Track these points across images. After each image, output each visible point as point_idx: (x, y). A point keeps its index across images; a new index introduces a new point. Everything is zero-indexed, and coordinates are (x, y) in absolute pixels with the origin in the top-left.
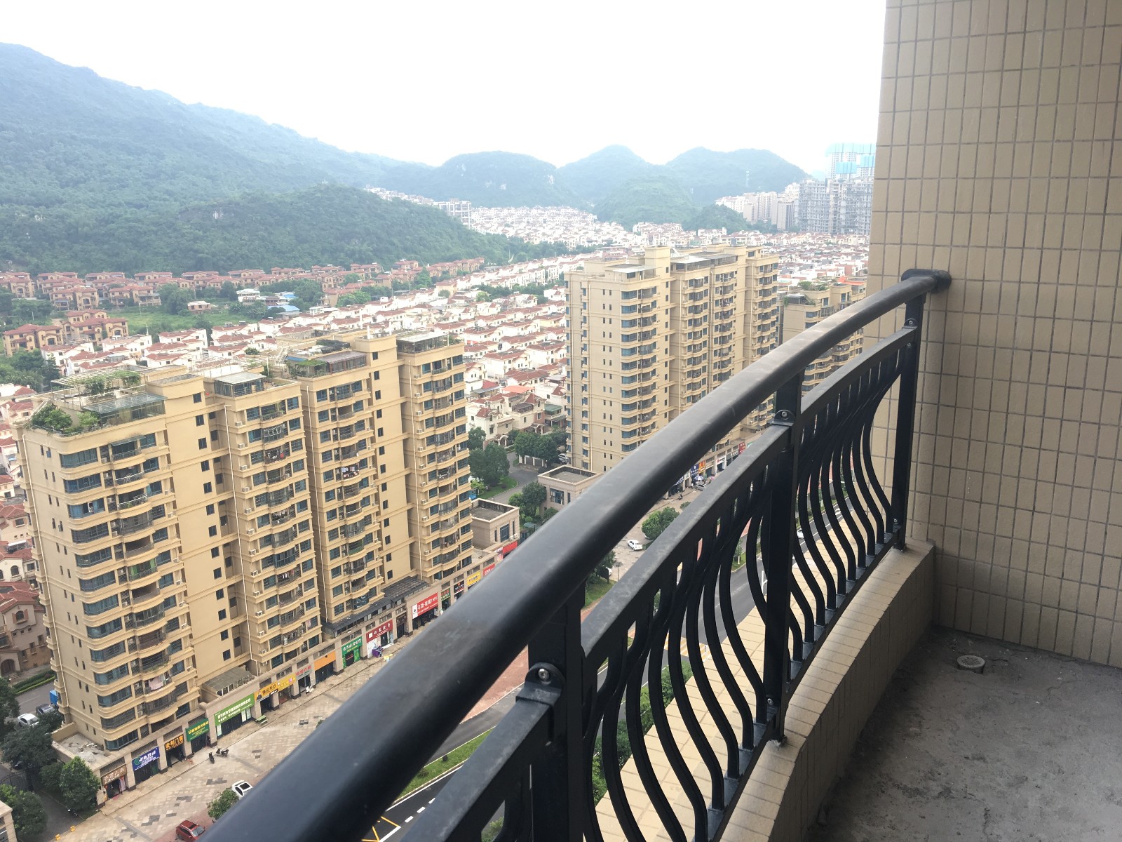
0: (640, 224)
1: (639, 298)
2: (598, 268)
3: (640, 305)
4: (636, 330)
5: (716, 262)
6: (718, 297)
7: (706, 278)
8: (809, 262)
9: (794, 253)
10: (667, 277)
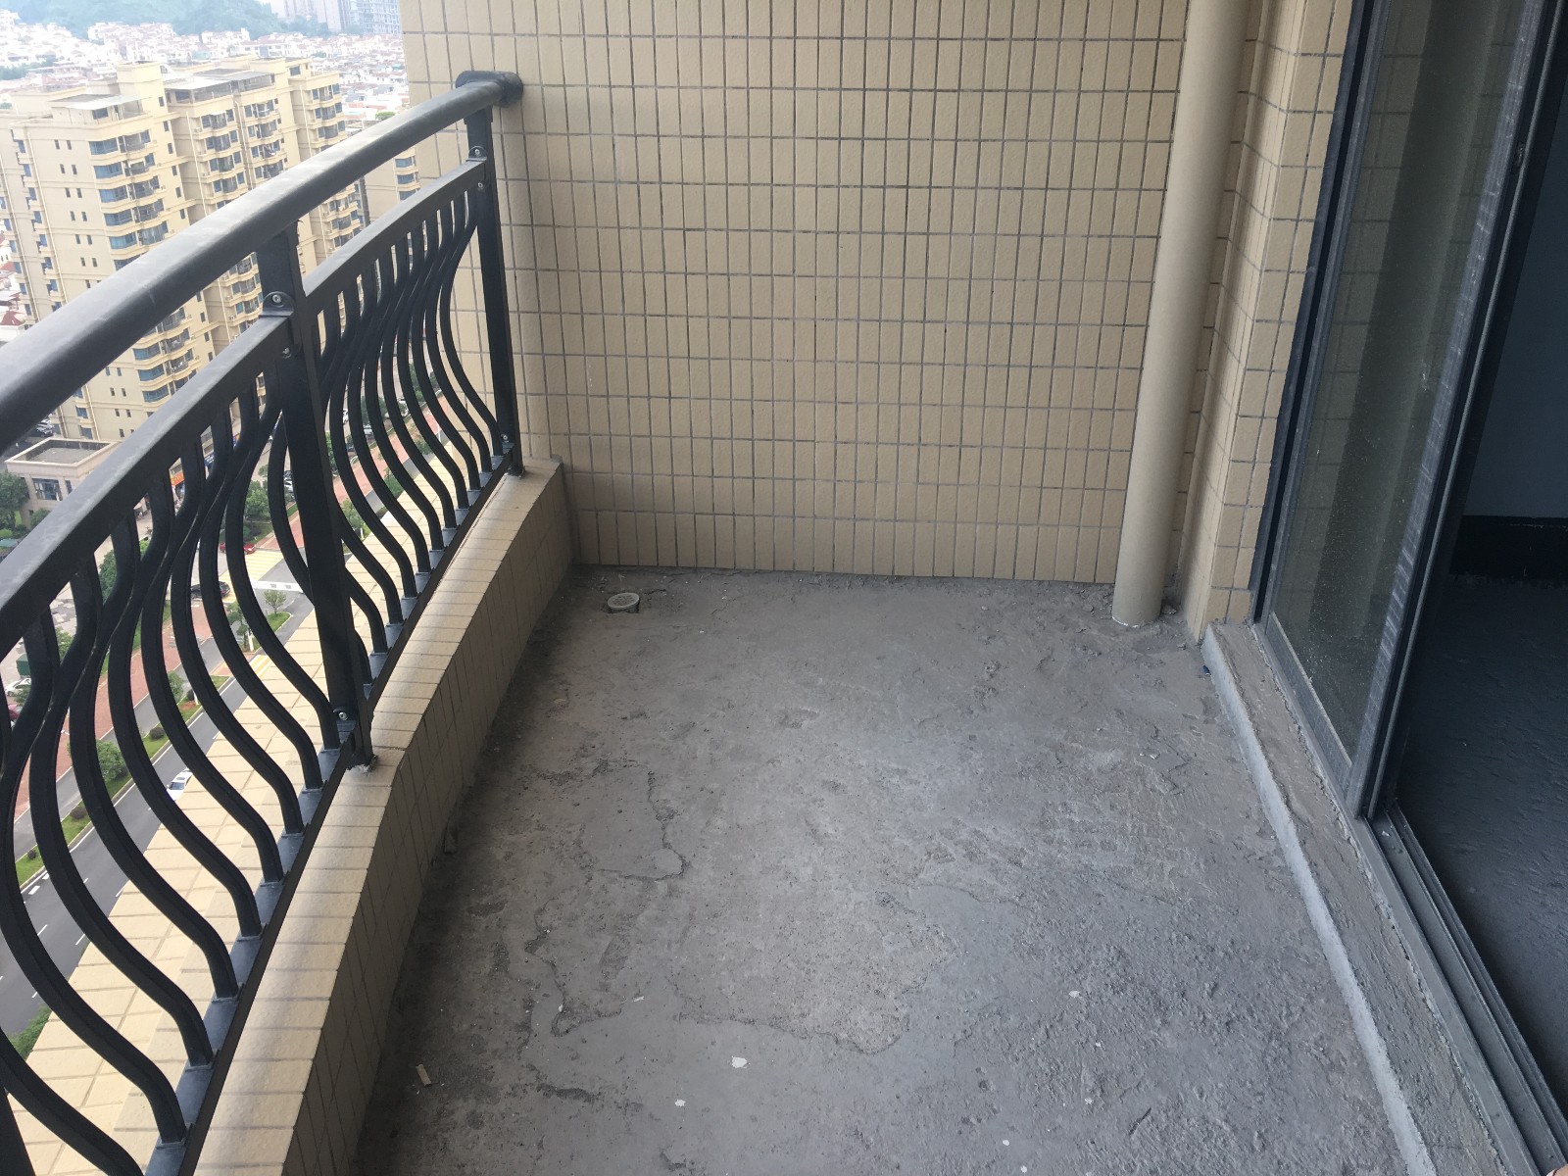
0: (100, 26)
1: (123, 150)
2: (40, 104)
3: (126, 162)
4: (127, 204)
5: (242, 86)
6: (255, 142)
7: (230, 112)
8: (387, 82)
9: (361, 68)
10: (164, 114)
